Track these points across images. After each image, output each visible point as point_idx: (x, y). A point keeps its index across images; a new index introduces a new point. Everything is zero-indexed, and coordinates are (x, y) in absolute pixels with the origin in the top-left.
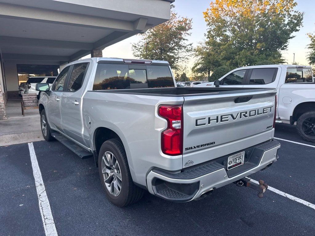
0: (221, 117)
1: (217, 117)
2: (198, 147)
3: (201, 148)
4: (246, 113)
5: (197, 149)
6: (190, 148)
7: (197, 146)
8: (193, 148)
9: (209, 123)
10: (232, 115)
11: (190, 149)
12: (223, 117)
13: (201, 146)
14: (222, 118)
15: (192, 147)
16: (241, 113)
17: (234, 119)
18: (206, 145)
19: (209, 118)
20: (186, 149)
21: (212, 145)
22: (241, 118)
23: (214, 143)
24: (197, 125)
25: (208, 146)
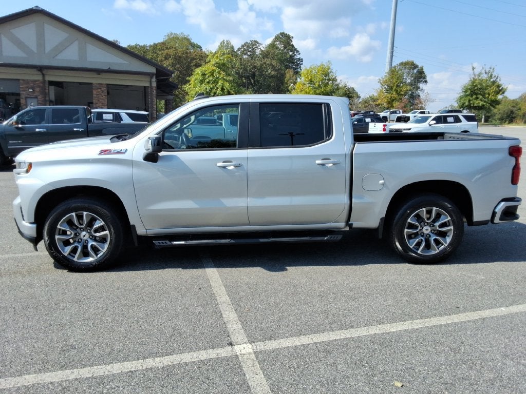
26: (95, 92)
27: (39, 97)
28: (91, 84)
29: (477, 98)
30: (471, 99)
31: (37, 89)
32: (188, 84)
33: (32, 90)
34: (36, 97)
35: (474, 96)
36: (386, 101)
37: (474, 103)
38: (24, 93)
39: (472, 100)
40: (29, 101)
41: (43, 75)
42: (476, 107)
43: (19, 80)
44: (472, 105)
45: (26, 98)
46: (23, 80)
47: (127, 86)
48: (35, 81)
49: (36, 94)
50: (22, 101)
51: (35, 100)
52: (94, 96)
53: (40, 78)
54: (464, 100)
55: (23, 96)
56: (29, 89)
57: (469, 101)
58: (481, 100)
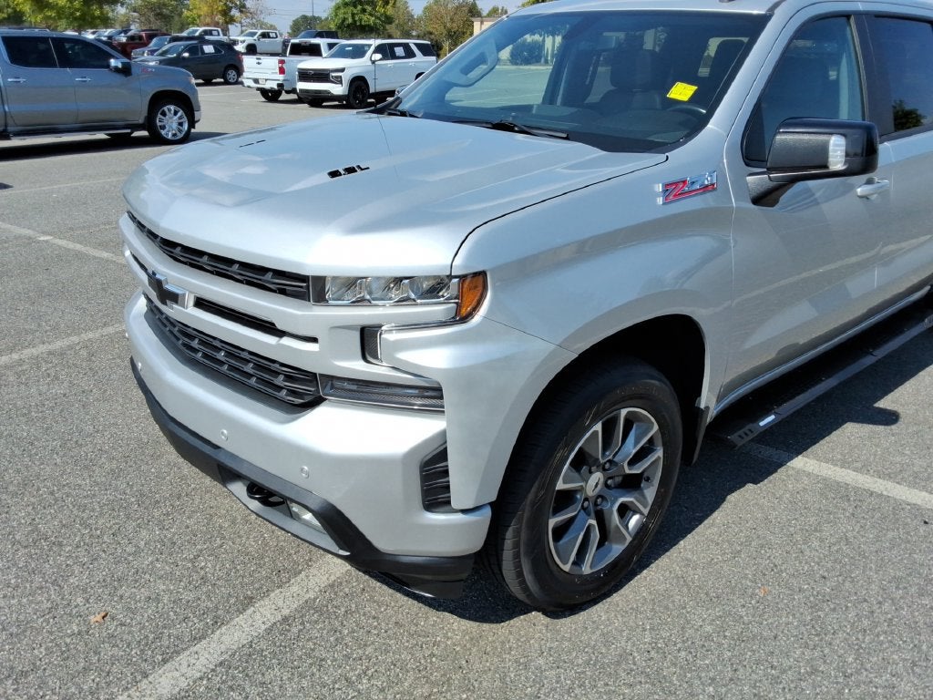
29: (364, 11)
30: (355, 11)
35: (359, 7)
36: (220, 8)
37: (361, 20)
39: (357, 14)
42: (365, 26)
44: (358, 24)
54: (344, 13)
57: (353, 15)
58: (371, 15)
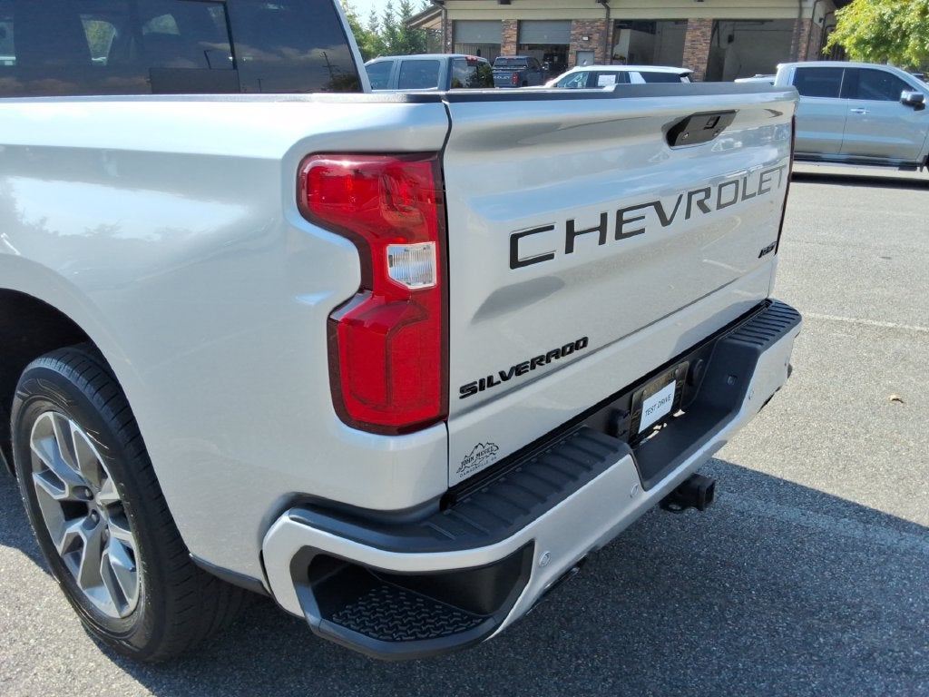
0: (620, 213)
1: (604, 217)
2: (519, 373)
3: (530, 374)
4: (708, 192)
5: (515, 380)
6: (482, 381)
7: (512, 369)
8: (497, 378)
9: (569, 249)
10: (658, 206)
11: (482, 388)
12: (626, 216)
13: (533, 367)
14: (620, 222)
15: (490, 378)
16: (690, 195)
17: (665, 222)
18: (553, 359)
19: (570, 224)
20: (462, 390)
21: (576, 354)
22: (688, 216)
23: (585, 340)
24: (515, 263)
25: (563, 360)
26: (688, 37)
27: (597, 51)
28: (686, 21)
31: (596, 36)
32: (848, 7)
33: (586, 38)
34: (592, 51)
38: (576, 43)
40: (581, 57)
41: (608, 9)
43: (570, 21)
45: (578, 52)
46: (577, 21)
47: (762, 21)
48: (595, 21)
49: (594, 45)
50: (571, 58)
51: (591, 55)
52: (687, 44)
53: (602, 15)
55: (572, 50)
56: (584, 35)
